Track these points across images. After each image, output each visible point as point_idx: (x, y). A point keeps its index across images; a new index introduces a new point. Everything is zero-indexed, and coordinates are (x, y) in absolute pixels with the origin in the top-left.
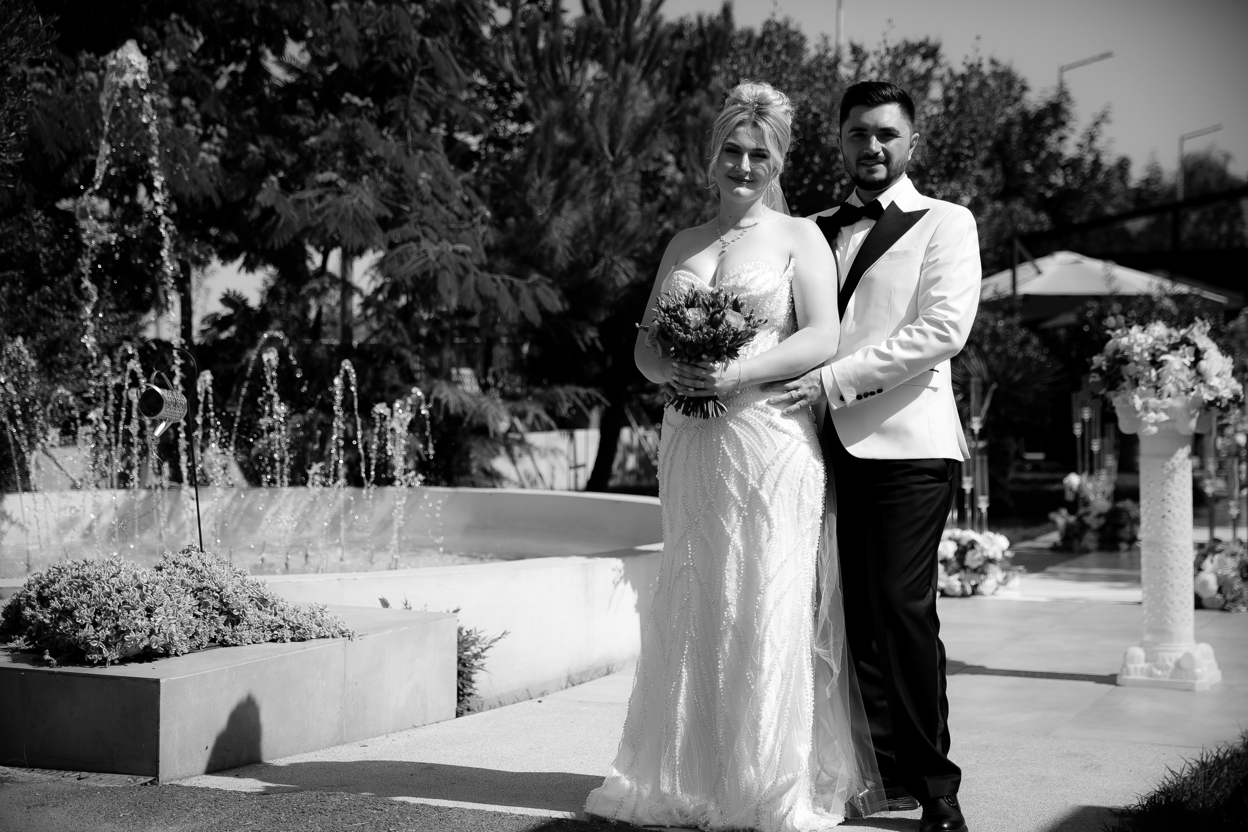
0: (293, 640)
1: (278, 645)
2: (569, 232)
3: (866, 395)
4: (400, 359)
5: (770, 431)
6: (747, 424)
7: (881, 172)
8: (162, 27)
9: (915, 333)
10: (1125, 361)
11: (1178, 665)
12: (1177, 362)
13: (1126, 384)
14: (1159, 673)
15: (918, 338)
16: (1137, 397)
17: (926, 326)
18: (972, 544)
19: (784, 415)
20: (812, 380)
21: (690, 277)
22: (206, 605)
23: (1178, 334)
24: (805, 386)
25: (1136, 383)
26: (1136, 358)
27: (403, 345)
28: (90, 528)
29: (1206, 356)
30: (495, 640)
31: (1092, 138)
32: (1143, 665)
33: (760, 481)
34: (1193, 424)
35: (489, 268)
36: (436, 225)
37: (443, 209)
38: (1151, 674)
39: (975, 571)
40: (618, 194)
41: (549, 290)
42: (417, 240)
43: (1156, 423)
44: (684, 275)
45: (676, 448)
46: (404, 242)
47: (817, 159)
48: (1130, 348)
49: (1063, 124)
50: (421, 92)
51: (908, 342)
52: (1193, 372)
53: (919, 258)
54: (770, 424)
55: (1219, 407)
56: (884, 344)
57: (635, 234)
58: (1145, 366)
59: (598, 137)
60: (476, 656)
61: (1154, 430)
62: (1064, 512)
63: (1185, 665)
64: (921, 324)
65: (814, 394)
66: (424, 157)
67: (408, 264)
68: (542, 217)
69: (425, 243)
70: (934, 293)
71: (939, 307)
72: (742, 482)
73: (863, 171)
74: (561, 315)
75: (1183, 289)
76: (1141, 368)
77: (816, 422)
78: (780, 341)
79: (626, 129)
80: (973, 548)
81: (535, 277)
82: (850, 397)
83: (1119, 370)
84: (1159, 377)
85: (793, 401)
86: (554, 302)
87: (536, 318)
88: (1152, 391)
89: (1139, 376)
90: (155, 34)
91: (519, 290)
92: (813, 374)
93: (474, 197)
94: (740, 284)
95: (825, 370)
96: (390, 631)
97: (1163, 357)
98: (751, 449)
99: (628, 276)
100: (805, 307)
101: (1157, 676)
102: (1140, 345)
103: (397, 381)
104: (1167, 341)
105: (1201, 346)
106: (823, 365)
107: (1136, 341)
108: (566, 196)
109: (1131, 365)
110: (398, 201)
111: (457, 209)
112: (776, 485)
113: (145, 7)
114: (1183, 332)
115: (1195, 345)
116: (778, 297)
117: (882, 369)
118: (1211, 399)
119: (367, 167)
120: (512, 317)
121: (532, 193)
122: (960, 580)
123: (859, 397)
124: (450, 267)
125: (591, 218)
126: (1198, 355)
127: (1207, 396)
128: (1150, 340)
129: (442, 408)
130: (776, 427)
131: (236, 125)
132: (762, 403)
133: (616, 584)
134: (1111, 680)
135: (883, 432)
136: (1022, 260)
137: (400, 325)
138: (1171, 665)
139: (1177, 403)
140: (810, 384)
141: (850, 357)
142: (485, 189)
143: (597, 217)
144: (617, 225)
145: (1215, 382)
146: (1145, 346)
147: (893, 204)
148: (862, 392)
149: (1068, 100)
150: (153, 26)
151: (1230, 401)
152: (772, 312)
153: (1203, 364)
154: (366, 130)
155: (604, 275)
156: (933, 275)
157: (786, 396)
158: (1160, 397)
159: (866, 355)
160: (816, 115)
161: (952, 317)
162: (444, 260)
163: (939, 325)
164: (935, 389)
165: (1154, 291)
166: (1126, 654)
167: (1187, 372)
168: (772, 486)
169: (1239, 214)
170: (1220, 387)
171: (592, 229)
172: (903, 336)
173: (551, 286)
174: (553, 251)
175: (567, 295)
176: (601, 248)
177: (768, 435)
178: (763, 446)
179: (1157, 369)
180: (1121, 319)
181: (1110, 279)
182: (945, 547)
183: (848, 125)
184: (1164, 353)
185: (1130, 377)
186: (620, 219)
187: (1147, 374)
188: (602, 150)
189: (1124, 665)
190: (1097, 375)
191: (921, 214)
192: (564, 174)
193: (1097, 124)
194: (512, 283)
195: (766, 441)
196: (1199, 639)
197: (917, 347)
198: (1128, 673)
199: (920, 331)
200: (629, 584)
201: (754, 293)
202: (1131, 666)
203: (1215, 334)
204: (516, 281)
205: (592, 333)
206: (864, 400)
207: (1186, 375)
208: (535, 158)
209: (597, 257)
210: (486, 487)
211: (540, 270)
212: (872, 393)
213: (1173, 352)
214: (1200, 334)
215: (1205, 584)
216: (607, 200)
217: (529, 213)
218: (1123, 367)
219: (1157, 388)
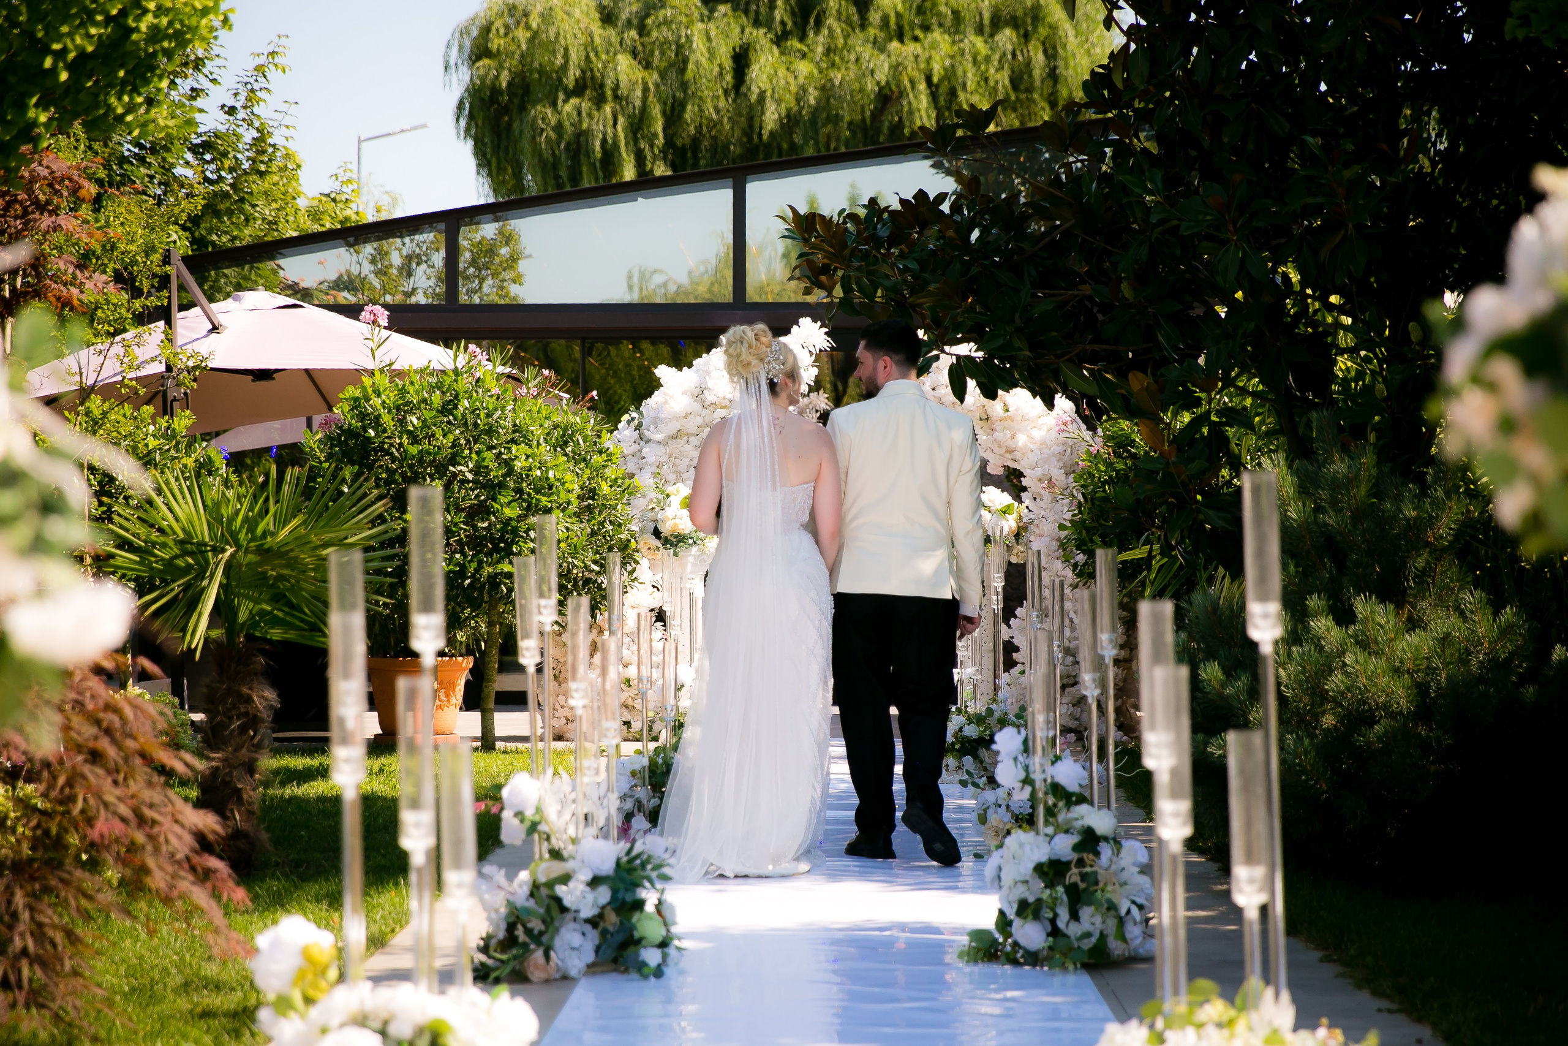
31: (252, 98)
136: (185, 304)
193: (260, 69)
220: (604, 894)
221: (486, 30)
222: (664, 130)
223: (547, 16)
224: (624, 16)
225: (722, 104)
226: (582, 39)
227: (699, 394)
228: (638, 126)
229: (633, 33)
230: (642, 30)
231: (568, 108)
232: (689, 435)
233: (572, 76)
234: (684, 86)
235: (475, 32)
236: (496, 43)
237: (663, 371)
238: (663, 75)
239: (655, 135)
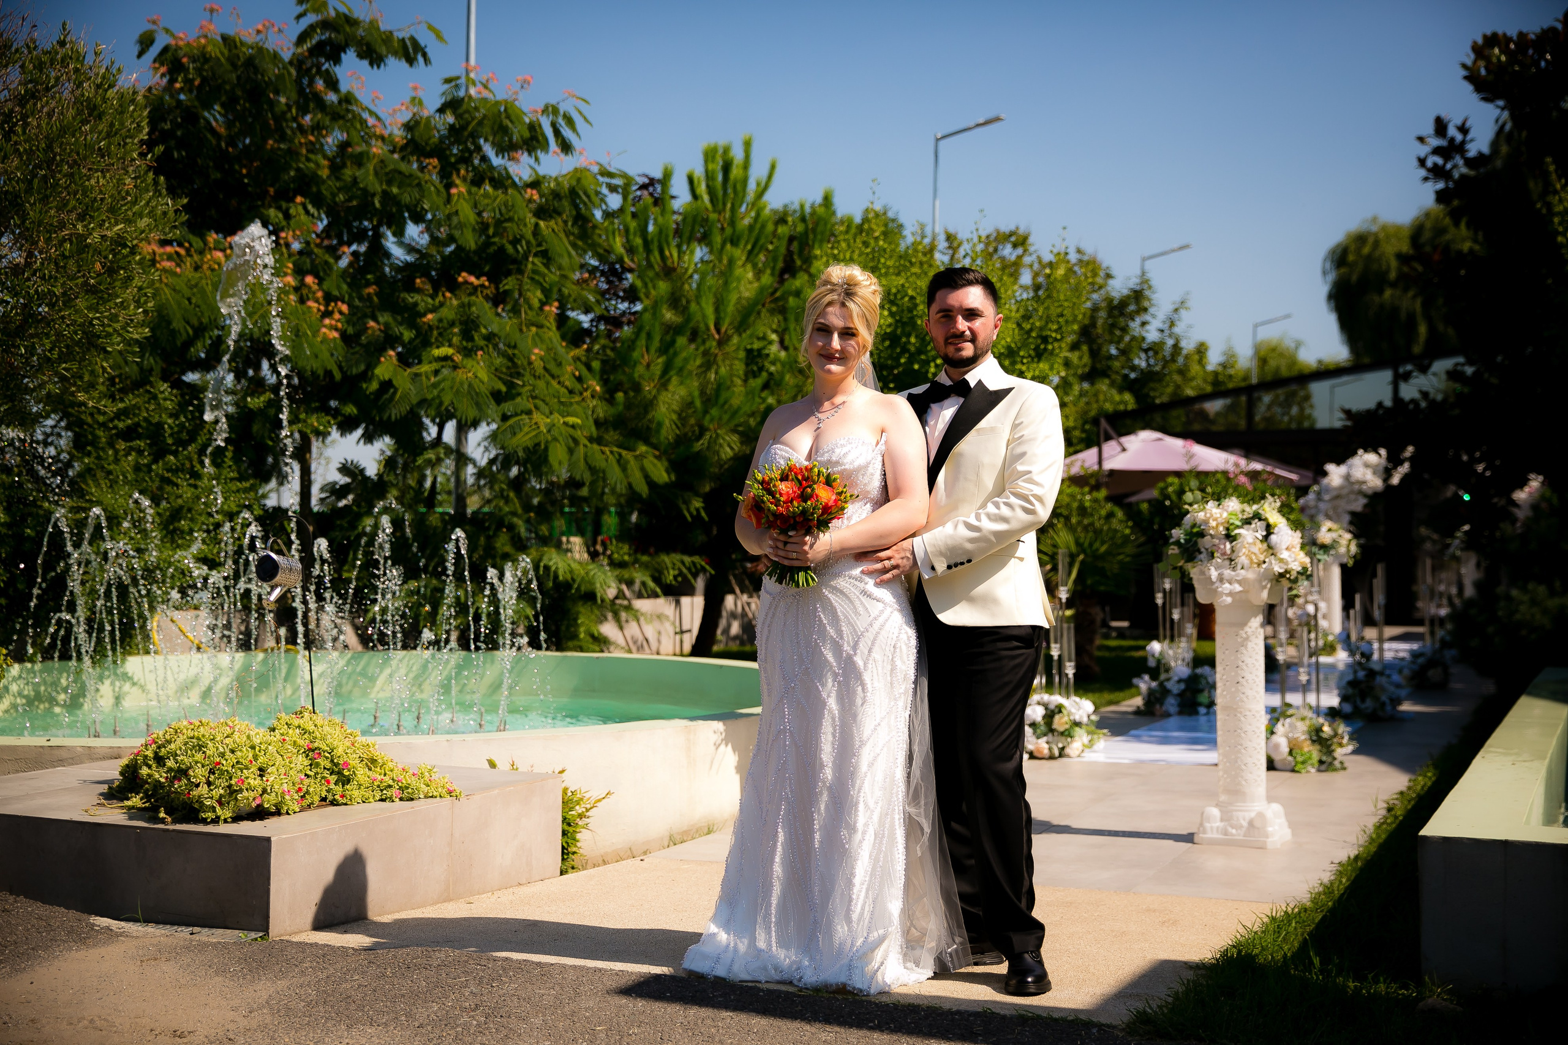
0: (401, 799)
1: (387, 804)
2: (675, 407)
3: (956, 565)
4: (511, 528)
5: (864, 599)
6: (842, 592)
7: (968, 350)
8: (288, 209)
9: (1002, 506)
10: (1202, 534)
11: (1251, 823)
12: (1250, 536)
13: (1202, 556)
14: (1234, 831)
15: (1005, 511)
16: (1212, 569)
17: (1013, 500)
18: (1059, 709)
19: (877, 585)
20: (904, 550)
21: (787, 452)
22: (318, 765)
23: (1250, 509)
24: (897, 556)
25: (1212, 556)
26: (1211, 532)
27: (514, 514)
28: (209, 689)
29: (1276, 530)
30: (599, 801)
31: (1172, 324)
32: (1218, 824)
33: (855, 647)
34: (1265, 594)
35: (599, 441)
36: (547, 399)
37: (554, 383)
38: (1226, 834)
39: (1062, 734)
40: (723, 370)
41: (656, 461)
42: (529, 413)
43: (1230, 594)
44: (781, 450)
45: (774, 615)
46: (516, 415)
47: (913, 340)
48: (1206, 522)
49: (1146, 310)
50: (535, 272)
51: (995, 515)
52: (1265, 545)
53: (1006, 435)
54: (864, 593)
55: (1289, 579)
56: (973, 515)
57: (739, 408)
58: (1220, 539)
59: (704, 316)
60: (581, 816)
61: (1229, 600)
62: (1147, 677)
63: (1257, 824)
64: (1008, 498)
65: (906, 564)
66: (537, 334)
67: (519, 436)
68: (650, 392)
69: (537, 417)
70: (1021, 468)
71: (1024, 481)
72: (837, 648)
73: (951, 350)
74: (666, 485)
75: (1257, 466)
76: (1216, 541)
77: (909, 590)
78: (873, 511)
79: (731, 308)
80: (1060, 711)
81: (643, 448)
82: (941, 567)
83: (1196, 543)
84: (1233, 551)
85: (885, 571)
86: (661, 473)
87: (643, 489)
88: (1227, 562)
89: (1214, 548)
90: (280, 215)
91: (627, 462)
92: (906, 544)
93: (585, 372)
94: (834, 459)
95: (917, 540)
96: (496, 791)
97: (1237, 531)
98: (846, 617)
99: (732, 448)
100: (896, 479)
101: (1232, 835)
102: (1215, 520)
103: (508, 549)
104: (1240, 516)
105: (1271, 521)
106: (913, 535)
108: (672, 373)
109: (1208, 538)
110: (511, 376)
111: (567, 383)
112: (870, 651)
113: (272, 190)
114: (1255, 507)
115: (1266, 520)
116: (870, 470)
117: (972, 540)
118: (1281, 571)
119: (482, 343)
120: (621, 488)
121: (640, 370)
122: (1047, 743)
123: (949, 567)
124: (561, 439)
125: (696, 393)
126: (1269, 529)
127: (1278, 569)
128: (1225, 515)
129: (552, 574)
130: (870, 596)
131: (357, 302)
132: (857, 572)
133: (717, 747)
134: (1189, 838)
135: (972, 600)
136: (1108, 438)
137: (512, 495)
138: (1245, 824)
139: (1250, 575)
140: (903, 555)
141: (940, 528)
142: (596, 365)
143: (702, 393)
144: (721, 401)
145: (1285, 555)
146: (1220, 520)
147: (980, 382)
148: (952, 562)
149: (1150, 287)
150: (279, 208)
151: (1298, 573)
152: (865, 485)
153: (1273, 537)
154: (481, 307)
155: (708, 448)
156: (1019, 450)
157: (879, 566)
158: (1234, 569)
159: (956, 526)
160: (912, 298)
161: (1037, 490)
162: (555, 432)
163: (1024, 498)
164: (1021, 559)
165: (1230, 467)
166: (1202, 813)
167: (1259, 545)
168: (866, 652)
169: (1307, 398)
170: (1289, 560)
171: (698, 403)
172: (991, 508)
173: (658, 458)
174: (660, 424)
175: (674, 466)
176: (706, 423)
177: (862, 603)
178: (857, 613)
179: (1231, 542)
180: (1198, 494)
181: (1190, 456)
182: (1034, 711)
183: (935, 307)
184: (1238, 527)
185: (1207, 550)
186: (724, 395)
187: (1222, 547)
188: (708, 329)
189: (1201, 824)
190: (1176, 548)
191: (1006, 392)
192: (671, 351)
193: (1176, 310)
194: (620, 455)
195: (861, 609)
196: (1270, 799)
197: (1005, 520)
198: (1205, 832)
199: (1007, 504)
200: (730, 746)
201: (847, 467)
202: (1207, 825)
203: (1285, 510)
204: (624, 453)
205: (697, 504)
206: (954, 569)
207: (1258, 548)
208: (643, 335)
209: (703, 430)
210: (594, 651)
211: (647, 442)
212: (962, 564)
213: (1246, 526)
214: (1270, 510)
215: (1277, 746)
216: (712, 376)
217: (637, 387)
218: (1200, 541)
219: (1231, 560)
220: (1182, 686)
221: (1345, 250)
223: (1377, 244)
227: (1347, 477)
231: (1386, 293)
233: (1391, 276)
235: (1339, 252)
236: (1351, 258)
237: (1331, 468)
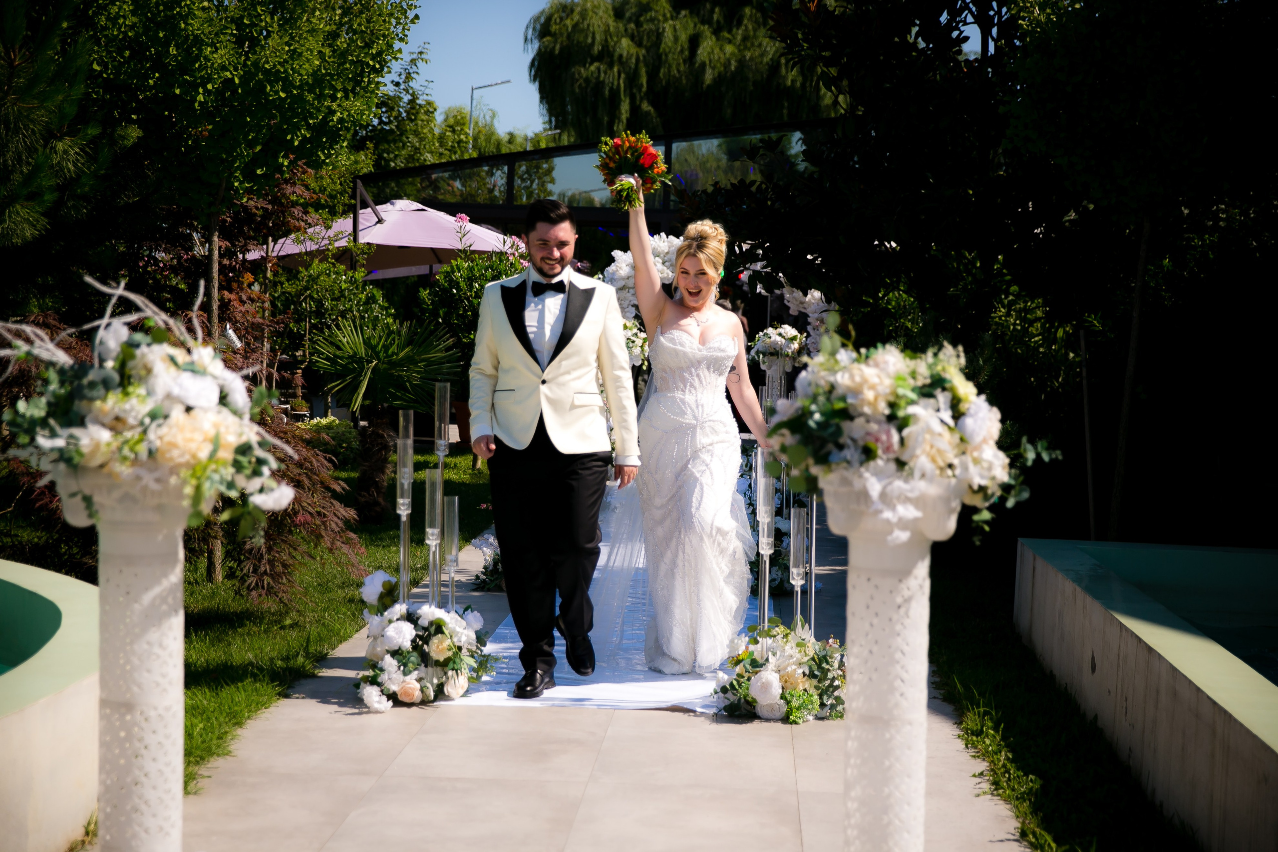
10: (847, 414)
12: (930, 418)
13: (848, 453)
16: (869, 478)
18: (438, 628)
25: (868, 454)
26: (867, 410)
29: (969, 408)
39: (437, 663)
48: (856, 392)
52: (957, 437)
58: (878, 422)
76: (874, 427)
80: (438, 631)
83: (839, 431)
84: (903, 444)
88: (893, 466)
89: (869, 440)
97: (911, 410)
102: (871, 388)
104: (909, 382)
105: (957, 391)
107: (865, 381)
109: (859, 421)
114: (931, 364)
115: (952, 390)
126: (958, 406)
128: (887, 382)
139: (929, 489)
146: (879, 389)
153: (963, 421)
158: (906, 478)
167: (946, 435)
179: (899, 429)
184: (912, 402)
185: (854, 440)
187: (884, 437)
190: (785, 431)
207: (946, 441)
213: (923, 401)
214: (955, 371)
218: (846, 425)
219: (901, 464)
221: (549, 19)
222: (648, 82)
223: (584, 14)
224: (628, 15)
225: (682, 68)
226: (603, 28)
228: (632, 80)
229: (632, 25)
230: (638, 24)
231: (593, 68)
232: (629, 288)
233: (597, 48)
234: (659, 57)
235: (542, 20)
236: (554, 28)
238: (648, 51)
239: (642, 85)
